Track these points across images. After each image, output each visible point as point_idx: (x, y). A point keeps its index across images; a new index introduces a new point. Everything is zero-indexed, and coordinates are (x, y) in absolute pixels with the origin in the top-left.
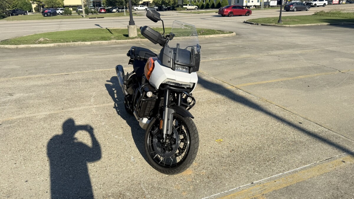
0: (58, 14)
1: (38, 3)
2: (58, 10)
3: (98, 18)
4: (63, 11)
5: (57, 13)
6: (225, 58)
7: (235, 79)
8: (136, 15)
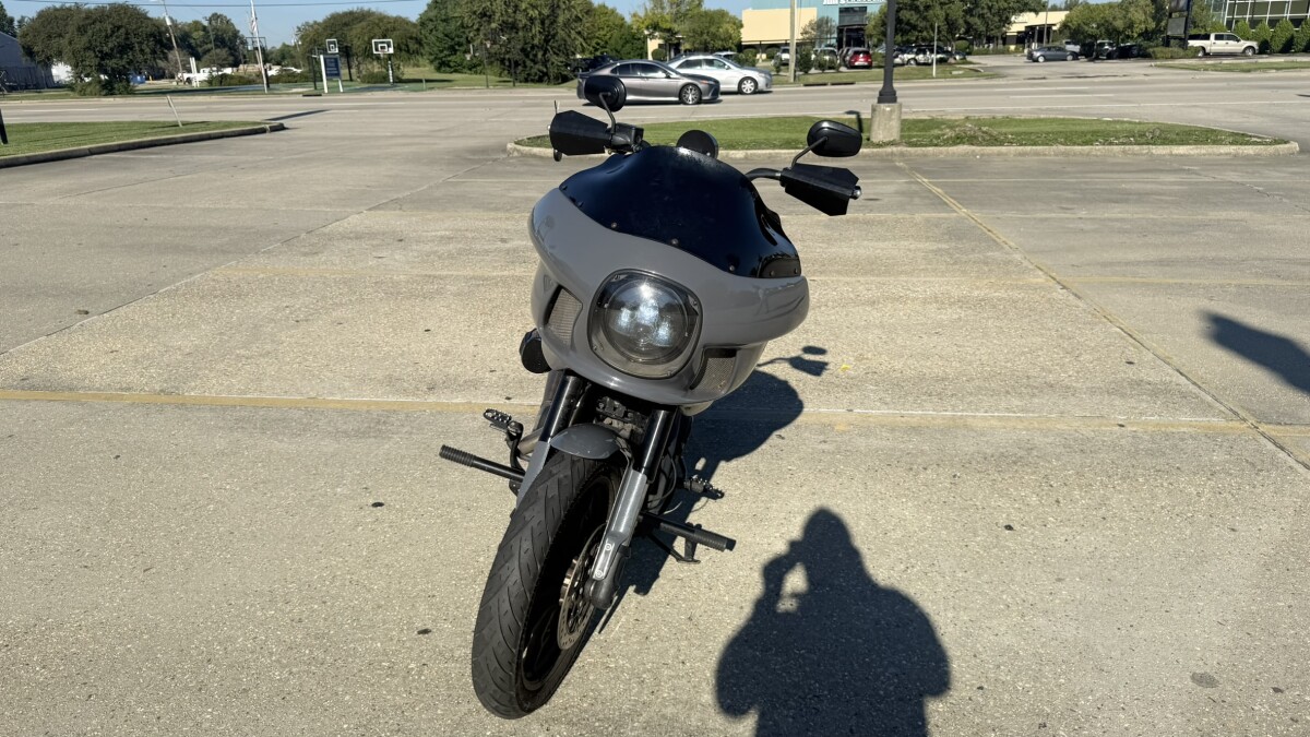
1: (666, 35)
3: (833, 84)
6: (1136, 216)
7: (1088, 265)
8: (976, 74)
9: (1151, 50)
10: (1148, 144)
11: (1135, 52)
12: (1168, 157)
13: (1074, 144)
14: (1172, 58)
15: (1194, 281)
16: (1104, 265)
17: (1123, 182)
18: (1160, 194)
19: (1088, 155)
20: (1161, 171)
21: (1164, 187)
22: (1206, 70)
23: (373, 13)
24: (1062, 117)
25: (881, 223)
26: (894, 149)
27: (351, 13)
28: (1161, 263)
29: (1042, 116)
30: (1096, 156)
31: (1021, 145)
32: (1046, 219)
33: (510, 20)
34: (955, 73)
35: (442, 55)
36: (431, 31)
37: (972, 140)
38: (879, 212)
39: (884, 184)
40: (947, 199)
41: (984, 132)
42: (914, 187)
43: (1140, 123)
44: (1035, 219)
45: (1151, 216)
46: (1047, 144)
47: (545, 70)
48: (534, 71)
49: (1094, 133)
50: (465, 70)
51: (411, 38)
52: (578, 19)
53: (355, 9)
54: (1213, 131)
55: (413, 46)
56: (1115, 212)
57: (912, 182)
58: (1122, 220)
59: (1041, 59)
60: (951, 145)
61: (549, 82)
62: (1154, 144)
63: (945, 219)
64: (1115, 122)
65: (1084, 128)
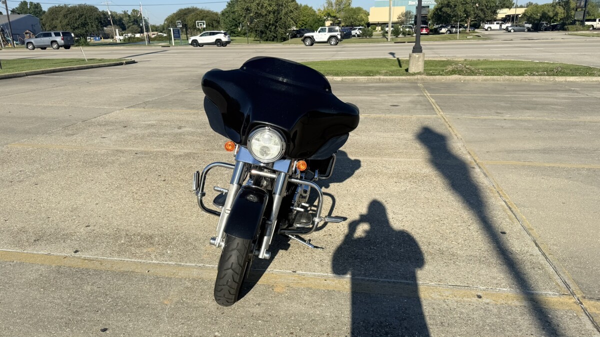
0: (354, 36)
1: (333, 19)
2: (355, 29)
3: (408, 42)
4: (361, 32)
5: (353, 34)
6: (537, 118)
7: (500, 152)
8: (479, 38)
9: (566, 27)
10: (554, 75)
11: (558, 28)
12: (564, 82)
13: (514, 75)
14: (577, 30)
15: (563, 165)
16: (509, 152)
17: (536, 97)
18: (555, 105)
19: (521, 81)
20: (559, 91)
21: (558, 100)
22: (593, 36)
23: (198, 9)
24: (513, 60)
25: (392, 120)
26: (419, 77)
27: (188, 9)
28: (545, 151)
29: (503, 60)
30: (526, 82)
31: (486, 75)
32: (485, 120)
33: (259, 12)
34: (468, 37)
35: (232, 28)
36: (227, 17)
37: (460, 72)
38: (395, 113)
39: (405, 96)
40: (436, 107)
41: (468, 68)
42: (421, 99)
43: (553, 64)
44: (479, 119)
45: (546, 119)
46: (499, 75)
47: (276, 36)
48: (270, 36)
49: (526, 68)
50: (241, 35)
51: (214, 20)
52: (292, 12)
53: (190, 7)
54: (590, 68)
55: (215, 24)
56: (527, 115)
57: (421, 96)
58: (529, 121)
59: (512, 31)
60: (449, 75)
61: (277, 41)
62: (557, 75)
63: (428, 118)
64: (540, 63)
65: (523, 66)
